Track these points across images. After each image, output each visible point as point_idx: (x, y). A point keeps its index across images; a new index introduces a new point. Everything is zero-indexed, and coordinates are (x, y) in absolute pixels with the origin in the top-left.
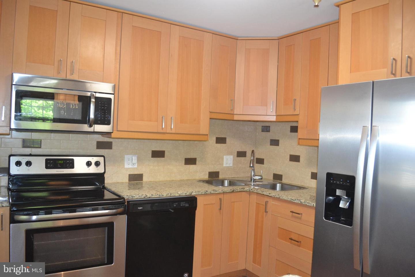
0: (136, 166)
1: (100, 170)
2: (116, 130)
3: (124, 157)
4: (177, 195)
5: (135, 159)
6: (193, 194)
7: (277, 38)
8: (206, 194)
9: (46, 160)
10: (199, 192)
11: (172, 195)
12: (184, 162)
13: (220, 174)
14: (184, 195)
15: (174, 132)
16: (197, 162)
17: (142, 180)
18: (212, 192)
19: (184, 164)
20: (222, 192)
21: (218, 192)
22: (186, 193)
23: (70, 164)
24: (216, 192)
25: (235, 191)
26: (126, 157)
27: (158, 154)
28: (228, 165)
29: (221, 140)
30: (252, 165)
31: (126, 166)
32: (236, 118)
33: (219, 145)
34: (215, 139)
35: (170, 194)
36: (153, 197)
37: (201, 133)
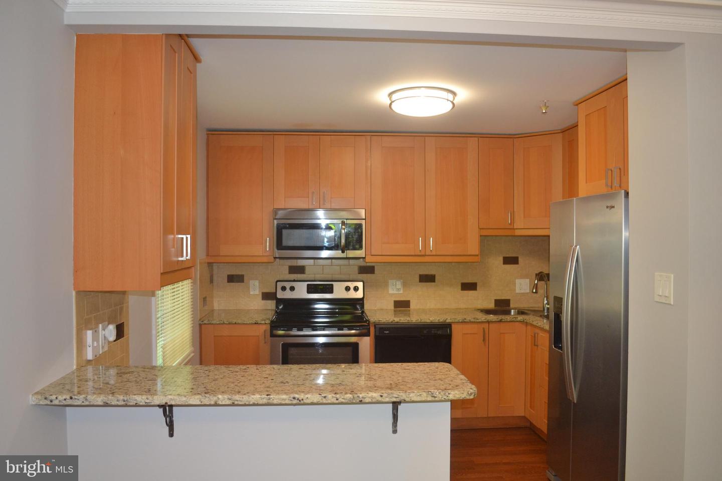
0: (401, 292)
1: (359, 295)
2: (370, 254)
3: (388, 282)
4: (428, 321)
5: (399, 285)
6: (447, 321)
7: (559, 131)
8: (464, 322)
9: (308, 285)
10: (455, 319)
11: (423, 321)
12: (460, 287)
13: (511, 302)
14: (437, 321)
15: (434, 254)
16: (478, 288)
17: (409, 306)
18: (473, 320)
19: (460, 290)
20: (485, 321)
21: (480, 321)
22: (439, 320)
23: (330, 289)
24: (478, 321)
25: (503, 320)
26: (390, 282)
27: (428, 279)
28: (522, 291)
29: (511, 260)
30: (534, 291)
31: (391, 291)
32: (518, 233)
33: (508, 267)
34: (501, 259)
35: (420, 320)
36: (401, 321)
37: (469, 253)
